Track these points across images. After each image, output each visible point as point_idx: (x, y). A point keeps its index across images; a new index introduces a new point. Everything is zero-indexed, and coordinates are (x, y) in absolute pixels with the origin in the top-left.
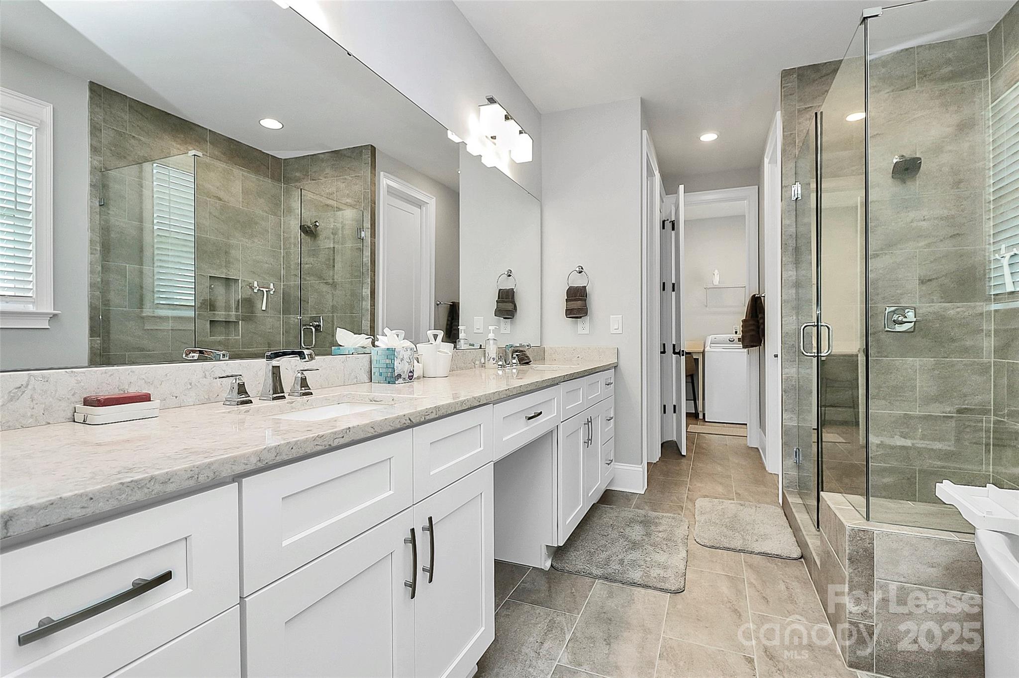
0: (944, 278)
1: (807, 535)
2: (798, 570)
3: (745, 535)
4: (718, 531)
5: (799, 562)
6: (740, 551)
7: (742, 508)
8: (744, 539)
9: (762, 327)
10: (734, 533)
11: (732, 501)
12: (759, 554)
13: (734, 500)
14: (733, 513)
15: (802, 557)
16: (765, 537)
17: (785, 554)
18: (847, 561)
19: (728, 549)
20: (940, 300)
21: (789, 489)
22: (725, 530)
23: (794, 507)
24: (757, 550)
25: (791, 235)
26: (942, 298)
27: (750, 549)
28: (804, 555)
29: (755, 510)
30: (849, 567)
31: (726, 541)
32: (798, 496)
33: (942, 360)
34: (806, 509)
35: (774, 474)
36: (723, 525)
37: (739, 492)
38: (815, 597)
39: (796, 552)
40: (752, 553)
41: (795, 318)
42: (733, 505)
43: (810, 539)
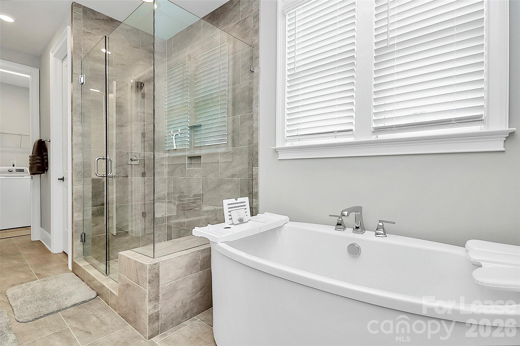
0: (150, 141)
1: (102, 281)
2: (98, 304)
3: (56, 299)
4: (35, 305)
5: (97, 299)
6: (57, 311)
7: (46, 282)
8: (57, 302)
9: (46, 161)
10: (48, 301)
11: (37, 281)
12: (71, 307)
13: (37, 280)
14: (41, 288)
15: (97, 295)
16: (70, 294)
17: (87, 298)
18: (148, 283)
19: (48, 315)
20: (149, 151)
21: (78, 259)
22: (40, 303)
23: (86, 268)
24: (69, 305)
25: (78, 104)
26: (150, 150)
27: (64, 307)
28: (98, 294)
29: (56, 280)
30: (149, 286)
31: (44, 310)
32: (85, 261)
33: (150, 178)
34: (94, 267)
35: (57, 253)
36: (37, 300)
37: (38, 273)
38: (115, 314)
39: (93, 294)
40: (66, 308)
41: (81, 155)
42: (38, 283)
43: (104, 282)
